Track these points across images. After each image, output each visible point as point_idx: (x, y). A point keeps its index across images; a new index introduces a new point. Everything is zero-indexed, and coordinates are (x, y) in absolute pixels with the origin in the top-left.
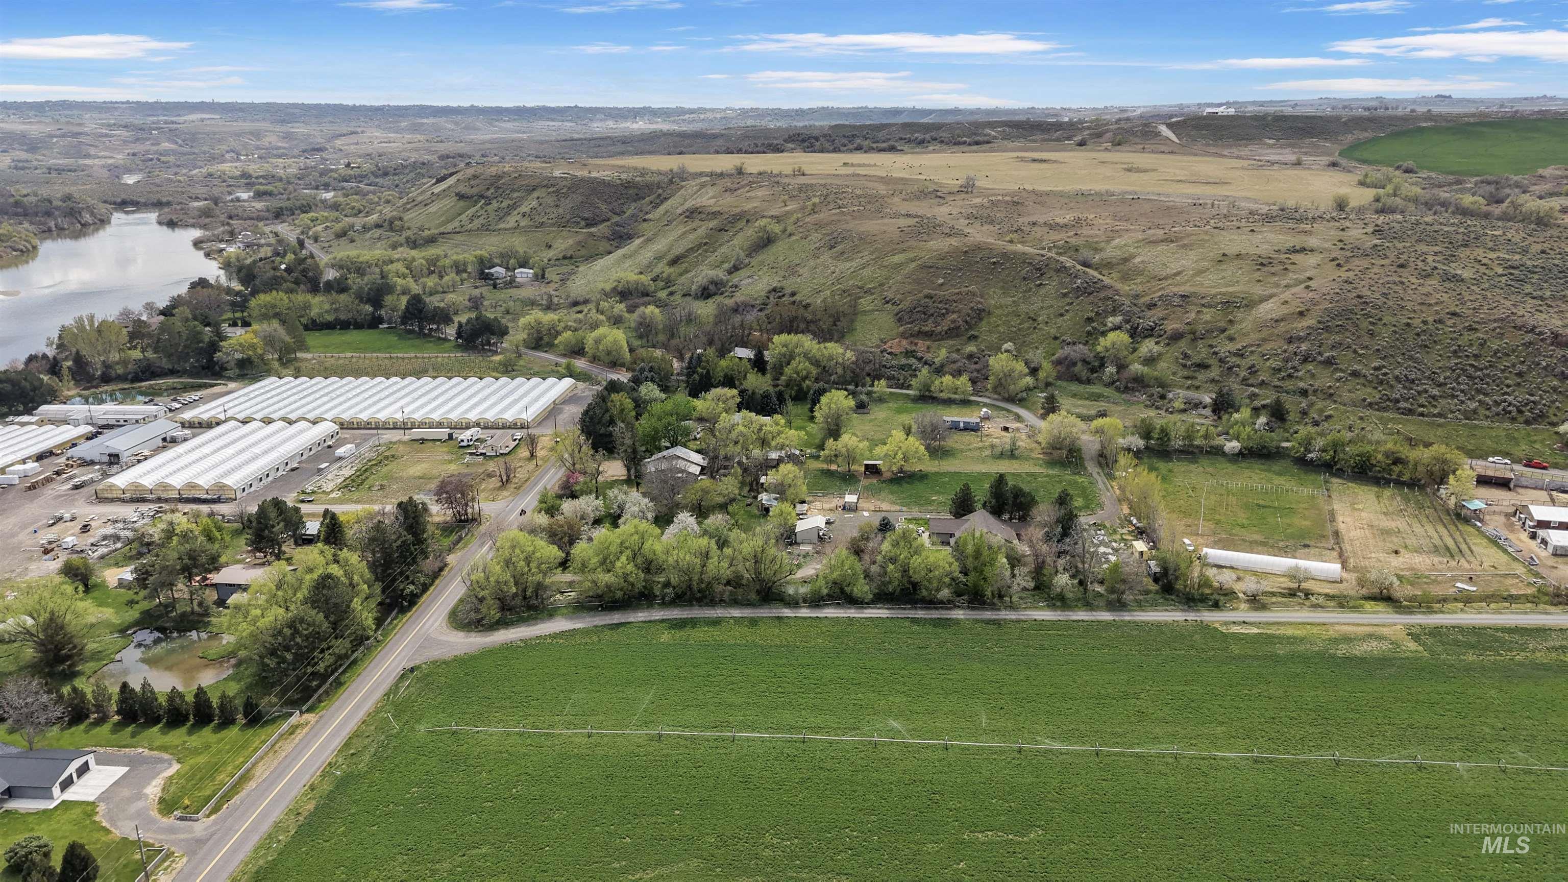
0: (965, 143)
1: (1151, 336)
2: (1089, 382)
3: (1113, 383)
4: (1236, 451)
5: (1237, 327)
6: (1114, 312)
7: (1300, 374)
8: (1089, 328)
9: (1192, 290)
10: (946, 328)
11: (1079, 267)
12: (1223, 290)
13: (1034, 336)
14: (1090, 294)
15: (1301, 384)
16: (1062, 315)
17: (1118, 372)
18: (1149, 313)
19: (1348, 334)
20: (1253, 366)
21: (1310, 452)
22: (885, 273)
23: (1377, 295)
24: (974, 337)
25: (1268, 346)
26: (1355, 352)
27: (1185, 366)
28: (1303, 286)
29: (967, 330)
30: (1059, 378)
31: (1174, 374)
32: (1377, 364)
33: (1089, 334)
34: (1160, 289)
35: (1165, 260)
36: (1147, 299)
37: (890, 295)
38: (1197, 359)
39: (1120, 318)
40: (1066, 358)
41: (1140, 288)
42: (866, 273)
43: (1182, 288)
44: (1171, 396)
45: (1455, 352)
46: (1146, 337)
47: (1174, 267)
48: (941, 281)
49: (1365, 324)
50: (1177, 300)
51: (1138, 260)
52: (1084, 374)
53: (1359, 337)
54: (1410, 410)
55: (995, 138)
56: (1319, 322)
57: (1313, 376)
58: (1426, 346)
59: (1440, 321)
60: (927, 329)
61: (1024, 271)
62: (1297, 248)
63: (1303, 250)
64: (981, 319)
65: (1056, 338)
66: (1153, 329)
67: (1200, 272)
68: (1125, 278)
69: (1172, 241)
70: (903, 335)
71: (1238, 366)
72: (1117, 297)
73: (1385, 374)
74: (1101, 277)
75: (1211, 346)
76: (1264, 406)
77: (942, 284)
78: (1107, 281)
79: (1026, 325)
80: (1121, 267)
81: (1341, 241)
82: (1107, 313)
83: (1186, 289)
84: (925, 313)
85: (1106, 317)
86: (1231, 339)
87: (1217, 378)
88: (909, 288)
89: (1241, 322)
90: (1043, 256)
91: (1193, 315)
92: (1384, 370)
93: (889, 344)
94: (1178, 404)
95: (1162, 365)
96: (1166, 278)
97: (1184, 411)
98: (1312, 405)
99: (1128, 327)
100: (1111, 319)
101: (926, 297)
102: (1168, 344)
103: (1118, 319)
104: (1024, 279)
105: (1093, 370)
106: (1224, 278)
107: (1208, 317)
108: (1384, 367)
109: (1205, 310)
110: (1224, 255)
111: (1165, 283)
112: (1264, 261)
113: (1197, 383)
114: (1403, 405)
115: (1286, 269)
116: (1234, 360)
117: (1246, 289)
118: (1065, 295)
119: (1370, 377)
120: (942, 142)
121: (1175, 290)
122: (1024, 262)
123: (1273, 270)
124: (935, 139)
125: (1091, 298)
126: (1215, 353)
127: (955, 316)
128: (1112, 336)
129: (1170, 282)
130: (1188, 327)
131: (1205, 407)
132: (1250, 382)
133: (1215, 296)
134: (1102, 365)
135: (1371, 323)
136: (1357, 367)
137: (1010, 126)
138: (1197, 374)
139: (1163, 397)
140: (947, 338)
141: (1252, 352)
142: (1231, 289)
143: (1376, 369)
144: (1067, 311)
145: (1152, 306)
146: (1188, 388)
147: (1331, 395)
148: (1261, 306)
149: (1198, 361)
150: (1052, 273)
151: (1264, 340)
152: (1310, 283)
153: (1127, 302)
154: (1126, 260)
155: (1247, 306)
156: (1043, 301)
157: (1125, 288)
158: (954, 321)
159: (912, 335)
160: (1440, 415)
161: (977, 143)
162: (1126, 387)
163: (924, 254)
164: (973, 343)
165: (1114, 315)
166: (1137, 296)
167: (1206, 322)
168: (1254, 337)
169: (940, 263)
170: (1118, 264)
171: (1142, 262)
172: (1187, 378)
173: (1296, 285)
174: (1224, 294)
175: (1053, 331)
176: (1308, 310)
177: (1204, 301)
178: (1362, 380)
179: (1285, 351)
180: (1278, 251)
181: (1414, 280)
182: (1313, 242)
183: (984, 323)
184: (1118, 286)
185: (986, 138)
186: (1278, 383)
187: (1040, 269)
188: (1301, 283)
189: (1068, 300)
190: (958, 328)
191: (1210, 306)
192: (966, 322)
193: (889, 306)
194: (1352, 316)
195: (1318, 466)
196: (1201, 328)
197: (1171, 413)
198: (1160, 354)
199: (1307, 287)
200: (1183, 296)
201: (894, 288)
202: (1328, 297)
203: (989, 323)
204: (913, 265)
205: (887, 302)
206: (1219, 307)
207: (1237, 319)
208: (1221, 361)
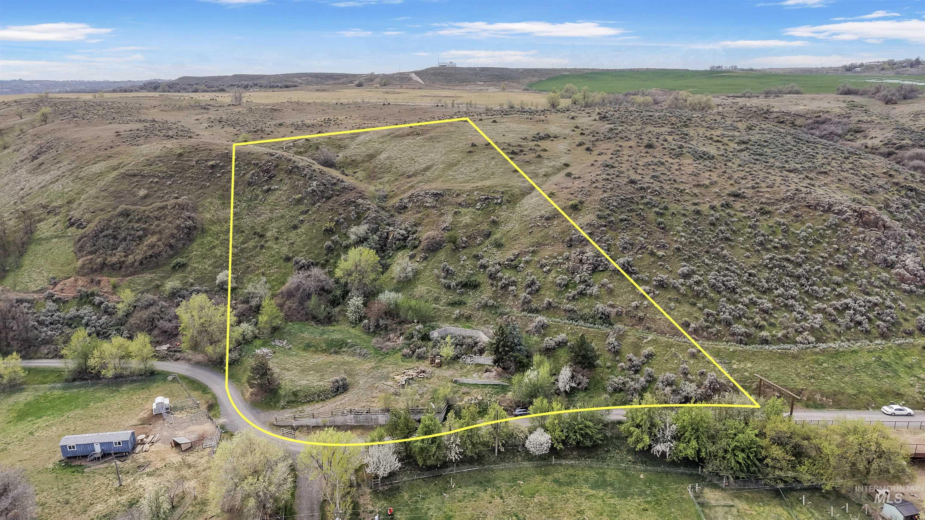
0: (277, 86)
1: (404, 247)
2: (329, 320)
3: (361, 319)
4: (545, 449)
5: (503, 229)
6: (359, 219)
7: (595, 290)
8: (328, 243)
9: (446, 186)
10: (139, 257)
11: (317, 166)
12: (480, 184)
13: (261, 258)
14: (328, 198)
15: (600, 306)
16: (295, 227)
17: (365, 304)
18: (399, 218)
19: (637, 231)
20: (533, 283)
21: (656, 441)
22: (78, 186)
23: (647, 179)
24: (182, 266)
25: (546, 252)
26: (652, 254)
27: (449, 287)
28: (563, 173)
29: (172, 257)
30: (288, 318)
31: (437, 300)
32: (685, 270)
33: (330, 250)
34: (412, 187)
35: (413, 154)
36: (395, 201)
37: (76, 214)
38: (462, 277)
39: (366, 227)
40: (298, 288)
41: (387, 188)
42: (57, 187)
43: (434, 185)
44: (435, 334)
45: (761, 244)
46: (399, 249)
47: (422, 162)
48: (142, 192)
49: (651, 216)
50: (430, 201)
51: (383, 156)
52: (322, 310)
53: (650, 234)
54: (748, 335)
55: (301, 83)
56: (599, 217)
57: (611, 292)
58: (727, 239)
59: (727, 205)
60: (114, 259)
61: (249, 175)
62: (542, 135)
63: (547, 137)
64: (192, 240)
65: (288, 259)
66: (405, 239)
67: (452, 165)
68: (372, 177)
69: (418, 134)
70: (81, 272)
71: (514, 283)
72: (360, 201)
73: (698, 283)
74: (342, 177)
75: (477, 257)
76: (561, 344)
77: (145, 197)
78: (349, 181)
79: (251, 244)
80: (367, 164)
81: (577, 127)
82: (349, 222)
83: (437, 186)
84: (115, 238)
85: (349, 227)
86: (499, 245)
87: (491, 302)
88: (103, 203)
89: (506, 222)
90: (272, 155)
91: (449, 218)
92: (696, 278)
93: (59, 287)
94: (448, 351)
95: (421, 289)
96: (414, 175)
97: (456, 358)
98: (620, 337)
99: (376, 237)
100: (354, 229)
101: (121, 214)
102: (425, 258)
103: (362, 229)
104: (250, 184)
105: (334, 303)
106: (477, 170)
107: (466, 219)
108: (694, 272)
109: (463, 210)
110: (473, 145)
111: (414, 180)
112: (516, 150)
113: (467, 311)
114: (739, 328)
115: (539, 156)
116: (507, 274)
117: (503, 181)
118: (299, 202)
119: (683, 289)
120: (261, 86)
121: (426, 187)
122: (249, 164)
123: (527, 158)
124: (257, 85)
125: (330, 203)
126: (484, 267)
127: (154, 239)
128: (354, 254)
129: (420, 178)
130: (446, 234)
131: (481, 352)
132: (534, 305)
133: (471, 192)
134: (346, 294)
135: (657, 213)
136: (663, 276)
137: (311, 76)
138: (463, 298)
139: (426, 338)
140: (142, 271)
141: (527, 262)
142: (488, 183)
143: (686, 276)
144: (302, 222)
145: (402, 209)
146: (457, 320)
147: (641, 319)
148: (524, 201)
149: (464, 279)
150: (282, 175)
151: (539, 244)
152: (568, 170)
153: (373, 206)
154: (371, 157)
155: (509, 202)
156: (271, 211)
157: (371, 188)
158: (152, 246)
159: (93, 271)
160: (785, 340)
161: (287, 87)
162: (377, 326)
163: (131, 159)
164: (179, 275)
165: (359, 224)
166: (385, 197)
167: (467, 226)
168: (525, 242)
169: (147, 170)
170: (363, 161)
171: (388, 158)
172: (453, 304)
173: (555, 174)
174: (482, 189)
175: (285, 250)
176: (581, 203)
177: (460, 200)
178: (672, 295)
179: (568, 259)
180: (525, 139)
181: (671, 161)
182: (553, 129)
183: (195, 245)
184: (362, 186)
185: (293, 84)
186: (569, 306)
187: (267, 171)
188: (559, 170)
189: (303, 208)
190: (158, 255)
191: (468, 206)
192: (171, 246)
193: (73, 229)
194: (634, 207)
195: (673, 463)
196: (461, 236)
197: (440, 365)
198: (417, 273)
199: (569, 175)
200: (436, 195)
201: (84, 205)
202: (599, 185)
203: (202, 244)
204: (115, 173)
205: (72, 225)
206: (478, 205)
207: (502, 218)
208: (492, 276)
